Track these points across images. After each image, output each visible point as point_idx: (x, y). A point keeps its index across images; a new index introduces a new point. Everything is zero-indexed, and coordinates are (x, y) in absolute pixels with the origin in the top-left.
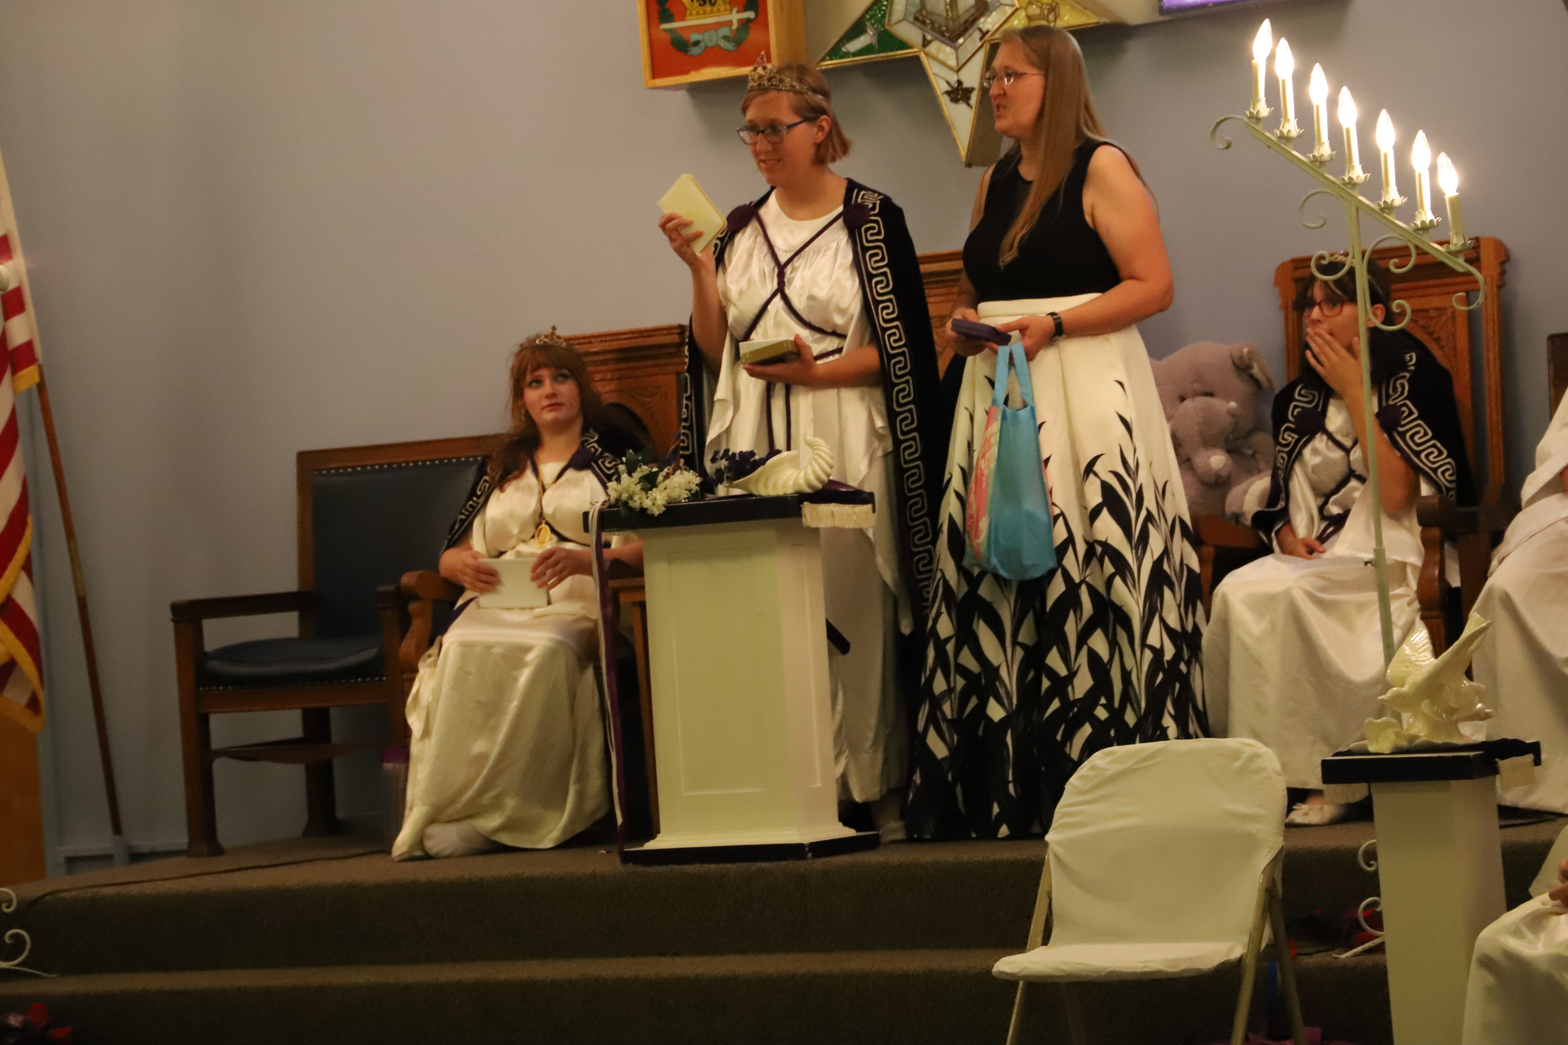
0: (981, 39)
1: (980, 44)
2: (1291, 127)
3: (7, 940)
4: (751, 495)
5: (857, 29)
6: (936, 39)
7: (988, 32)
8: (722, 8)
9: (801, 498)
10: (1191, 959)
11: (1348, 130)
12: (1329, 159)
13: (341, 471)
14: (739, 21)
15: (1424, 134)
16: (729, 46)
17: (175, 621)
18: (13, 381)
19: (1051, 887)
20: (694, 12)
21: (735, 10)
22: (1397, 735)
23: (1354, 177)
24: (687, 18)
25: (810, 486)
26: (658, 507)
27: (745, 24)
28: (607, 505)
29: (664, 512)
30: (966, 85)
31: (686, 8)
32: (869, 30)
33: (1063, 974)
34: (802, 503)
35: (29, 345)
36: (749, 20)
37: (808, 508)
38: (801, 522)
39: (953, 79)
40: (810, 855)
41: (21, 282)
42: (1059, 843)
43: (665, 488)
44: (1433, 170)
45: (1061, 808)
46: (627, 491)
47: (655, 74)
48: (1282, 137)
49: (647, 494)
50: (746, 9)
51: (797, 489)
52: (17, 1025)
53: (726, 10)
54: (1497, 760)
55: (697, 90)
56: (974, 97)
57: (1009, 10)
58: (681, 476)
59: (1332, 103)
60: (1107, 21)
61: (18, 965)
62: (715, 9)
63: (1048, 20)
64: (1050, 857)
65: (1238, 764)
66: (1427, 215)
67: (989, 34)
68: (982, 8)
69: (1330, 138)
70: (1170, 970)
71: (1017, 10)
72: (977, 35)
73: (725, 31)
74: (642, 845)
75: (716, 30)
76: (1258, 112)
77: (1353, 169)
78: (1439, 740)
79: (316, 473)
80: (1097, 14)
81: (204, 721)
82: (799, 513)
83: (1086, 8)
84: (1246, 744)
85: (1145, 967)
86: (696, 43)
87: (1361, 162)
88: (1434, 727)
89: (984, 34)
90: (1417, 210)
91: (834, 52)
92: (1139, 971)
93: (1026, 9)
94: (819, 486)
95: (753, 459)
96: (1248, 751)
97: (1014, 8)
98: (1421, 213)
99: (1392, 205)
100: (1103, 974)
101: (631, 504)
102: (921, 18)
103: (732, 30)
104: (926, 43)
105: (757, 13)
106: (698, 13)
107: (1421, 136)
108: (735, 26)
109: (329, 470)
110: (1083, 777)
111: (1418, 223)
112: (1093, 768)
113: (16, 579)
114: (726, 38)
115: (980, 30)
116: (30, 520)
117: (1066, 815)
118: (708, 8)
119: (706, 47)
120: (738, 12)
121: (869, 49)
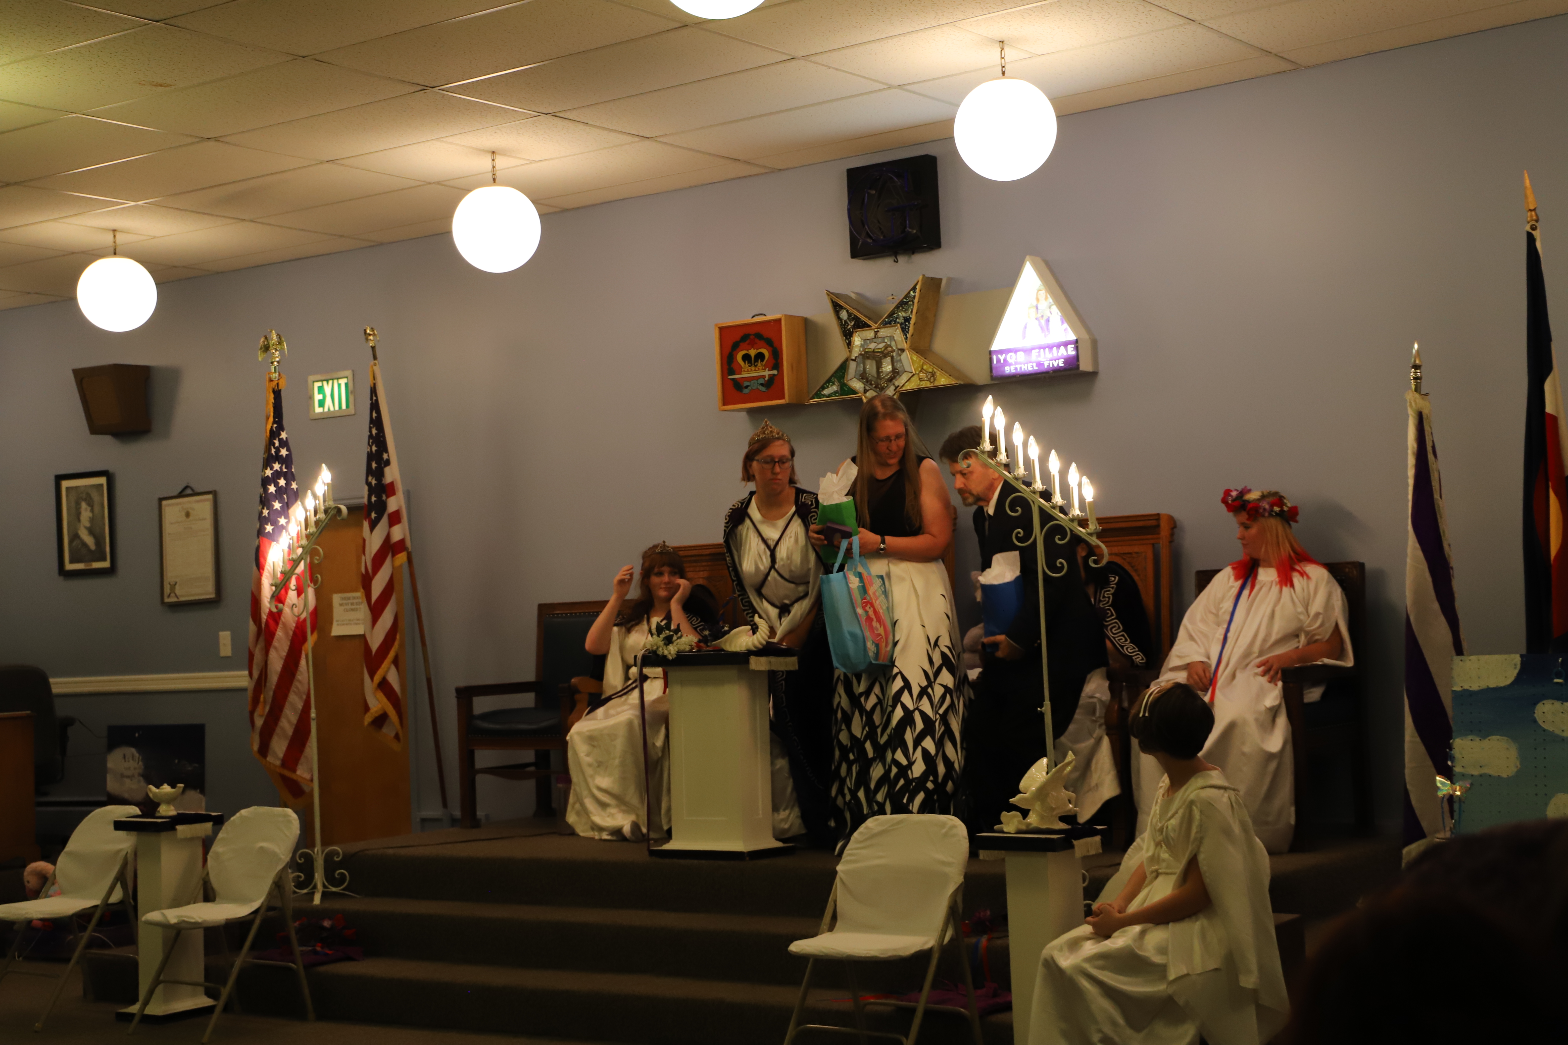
0: (895, 390)
1: (894, 393)
2: (1002, 457)
3: (336, 876)
4: (723, 650)
5: (829, 383)
6: (871, 389)
7: (898, 386)
8: (760, 368)
9: (749, 653)
10: (895, 950)
11: (1033, 461)
12: (1022, 476)
13: (560, 615)
14: (769, 375)
15: (1076, 465)
16: (763, 389)
17: (457, 697)
18: (393, 561)
19: (836, 897)
20: (746, 370)
21: (767, 369)
22: (1019, 822)
23: (1036, 488)
24: (742, 373)
25: (755, 647)
26: (672, 656)
27: (772, 377)
28: (648, 651)
29: (676, 658)
31: (742, 367)
32: (836, 383)
33: (822, 954)
34: (750, 656)
35: (402, 542)
36: (774, 375)
37: (753, 660)
38: (749, 666)
40: (748, 858)
41: (400, 507)
42: (843, 872)
43: (677, 644)
44: (1080, 485)
45: (848, 850)
46: (657, 645)
47: (725, 404)
48: (997, 462)
49: (666, 647)
50: (773, 369)
51: (748, 648)
52: (328, 926)
53: (763, 369)
54: (1073, 840)
55: (751, 412)
57: (911, 375)
58: (687, 638)
59: (1025, 444)
60: (962, 383)
61: (343, 889)
62: (757, 369)
63: (930, 381)
64: (837, 880)
65: (944, 831)
66: (1076, 512)
67: (899, 387)
68: (896, 373)
69: (1024, 464)
70: (882, 956)
71: (914, 375)
72: (892, 388)
73: (761, 381)
74: (661, 846)
75: (757, 380)
76: (984, 447)
77: (1036, 483)
78: (1044, 827)
79: (547, 616)
80: (957, 378)
81: (471, 754)
82: (747, 662)
83: (950, 375)
84: (950, 819)
85: (867, 953)
86: (747, 387)
87: (1041, 479)
88: (1042, 818)
89: (896, 388)
90: (1071, 508)
91: (818, 395)
92: (863, 955)
93: (918, 374)
94: (760, 646)
95: (723, 630)
96: (950, 823)
97: (912, 374)
98: (1072, 510)
99: (1056, 505)
100: (844, 956)
101: (658, 652)
102: (863, 377)
103: (765, 380)
104: (865, 391)
105: (778, 372)
106: (748, 371)
107: (1074, 466)
108: (767, 378)
109: (553, 614)
110: (861, 833)
111: (1071, 516)
112: (867, 828)
113: (389, 668)
114: (762, 385)
115: (894, 385)
116: (398, 637)
117: (850, 855)
118: (753, 368)
119: (752, 389)
120: (769, 371)
121: (835, 393)
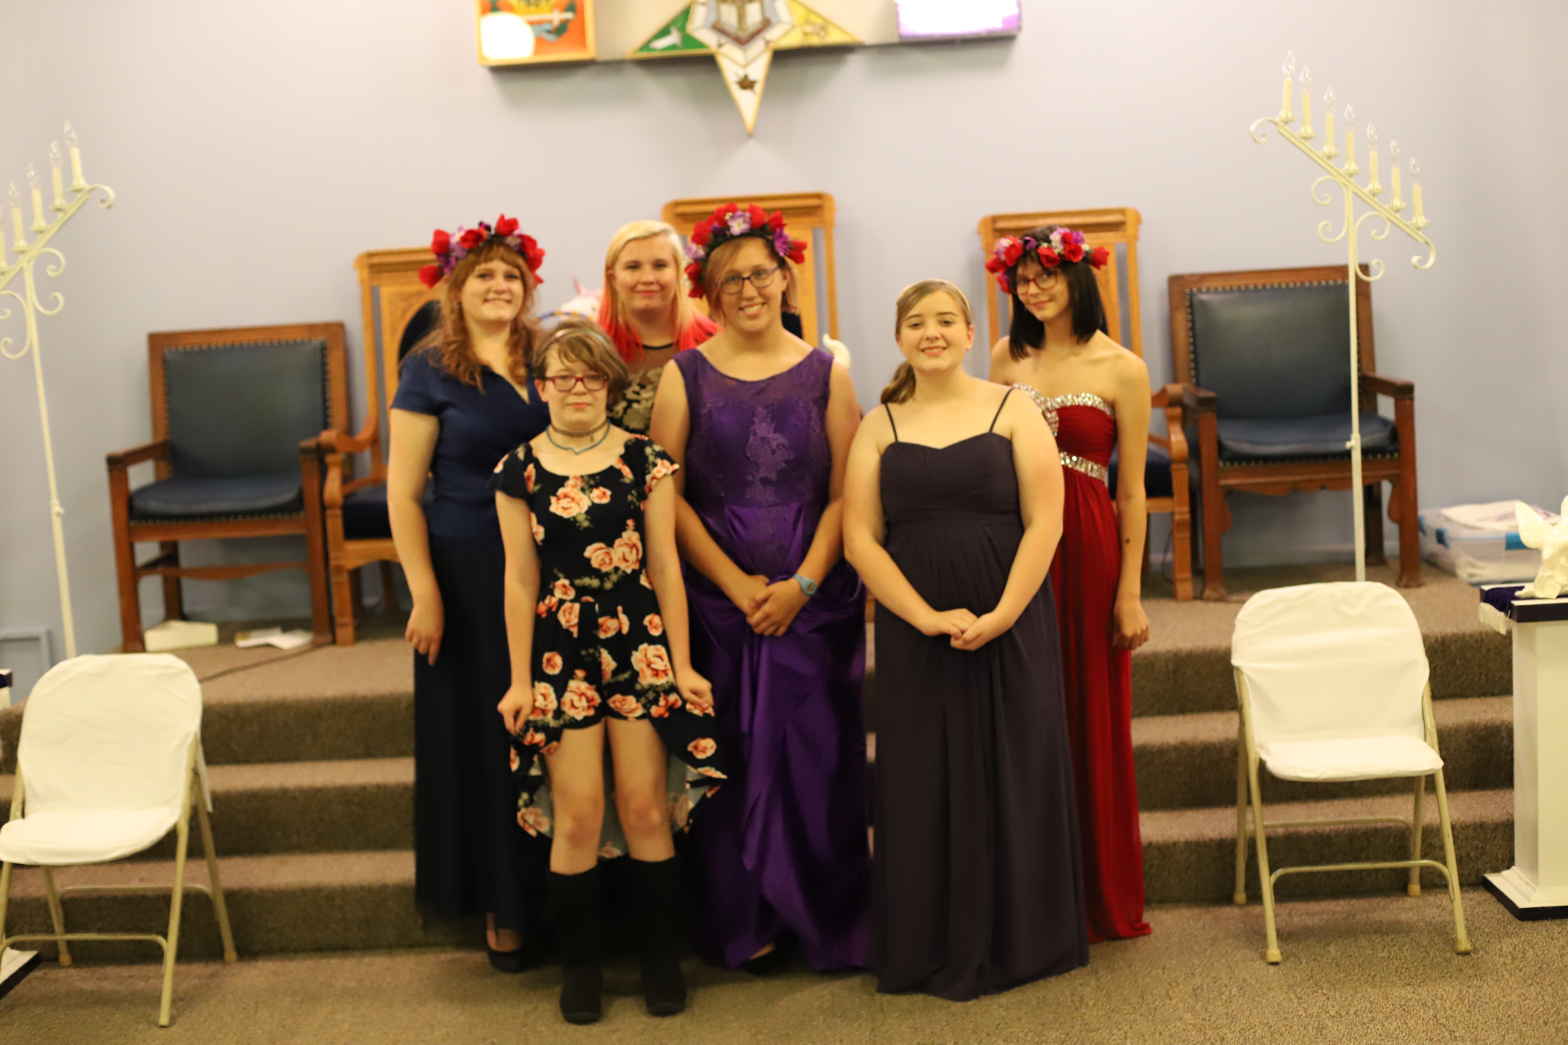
0: (765, 46)
1: (765, 49)
5: (664, 32)
6: (730, 43)
8: (545, 9)
12: (1334, 155)
13: (189, 348)
14: (560, 19)
17: (109, 469)
20: (521, 11)
21: (557, 11)
23: (1351, 170)
27: (565, 22)
30: (752, 77)
31: (513, 6)
32: (673, 33)
36: (568, 19)
39: (741, 73)
50: (566, 11)
53: (549, 11)
56: (758, 88)
57: (787, 27)
62: (539, 10)
63: (819, 36)
66: (1398, 201)
67: (772, 42)
68: (766, 24)
71: (793, 27)
72: (762, 43)
75: (540, 25)
79: (166, 350)
81: (131, 548)
89: (768, 43)
90: (1392, 196)
91: (644, 48)
93: (800, 28)
102: (717, 27)
103: (553, 26)
104: (720, 46)
105: (576, 15)
106: (524, 12)
108: (556, 23)
109: (176, 347)
115: (764, 39)
118: (533, 8)
120: (559, 13)
121: (673, 47)
